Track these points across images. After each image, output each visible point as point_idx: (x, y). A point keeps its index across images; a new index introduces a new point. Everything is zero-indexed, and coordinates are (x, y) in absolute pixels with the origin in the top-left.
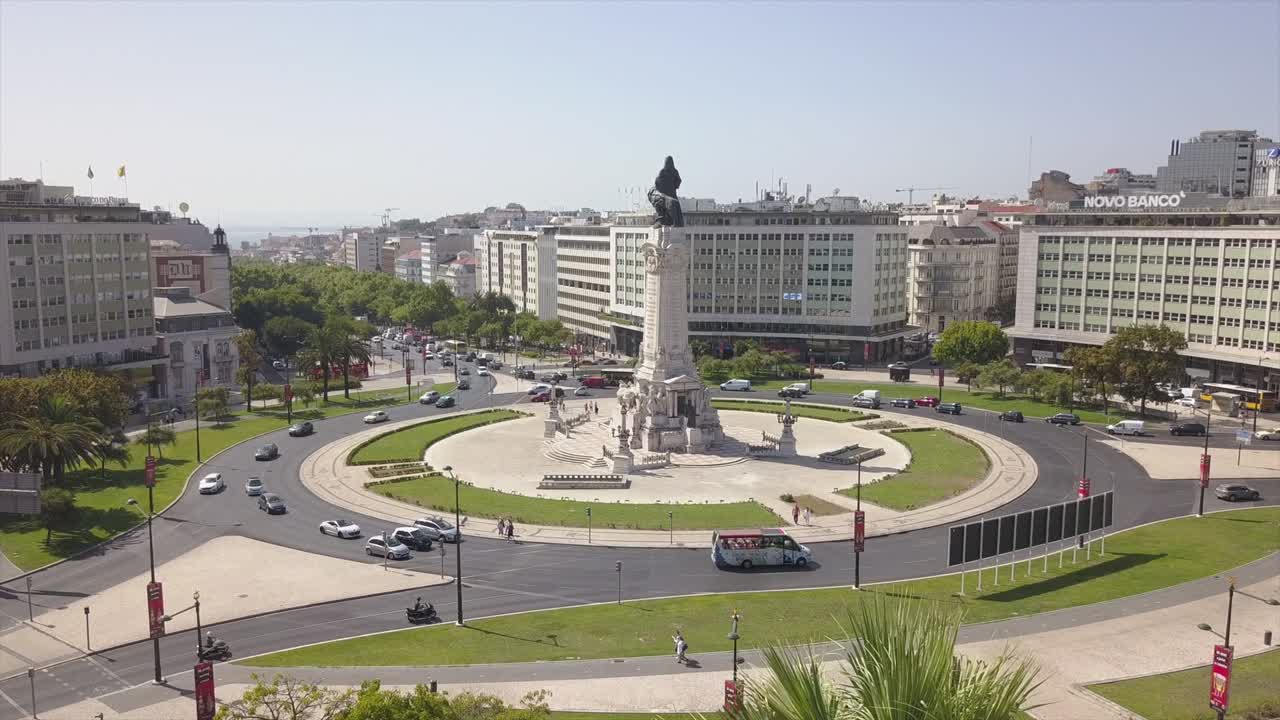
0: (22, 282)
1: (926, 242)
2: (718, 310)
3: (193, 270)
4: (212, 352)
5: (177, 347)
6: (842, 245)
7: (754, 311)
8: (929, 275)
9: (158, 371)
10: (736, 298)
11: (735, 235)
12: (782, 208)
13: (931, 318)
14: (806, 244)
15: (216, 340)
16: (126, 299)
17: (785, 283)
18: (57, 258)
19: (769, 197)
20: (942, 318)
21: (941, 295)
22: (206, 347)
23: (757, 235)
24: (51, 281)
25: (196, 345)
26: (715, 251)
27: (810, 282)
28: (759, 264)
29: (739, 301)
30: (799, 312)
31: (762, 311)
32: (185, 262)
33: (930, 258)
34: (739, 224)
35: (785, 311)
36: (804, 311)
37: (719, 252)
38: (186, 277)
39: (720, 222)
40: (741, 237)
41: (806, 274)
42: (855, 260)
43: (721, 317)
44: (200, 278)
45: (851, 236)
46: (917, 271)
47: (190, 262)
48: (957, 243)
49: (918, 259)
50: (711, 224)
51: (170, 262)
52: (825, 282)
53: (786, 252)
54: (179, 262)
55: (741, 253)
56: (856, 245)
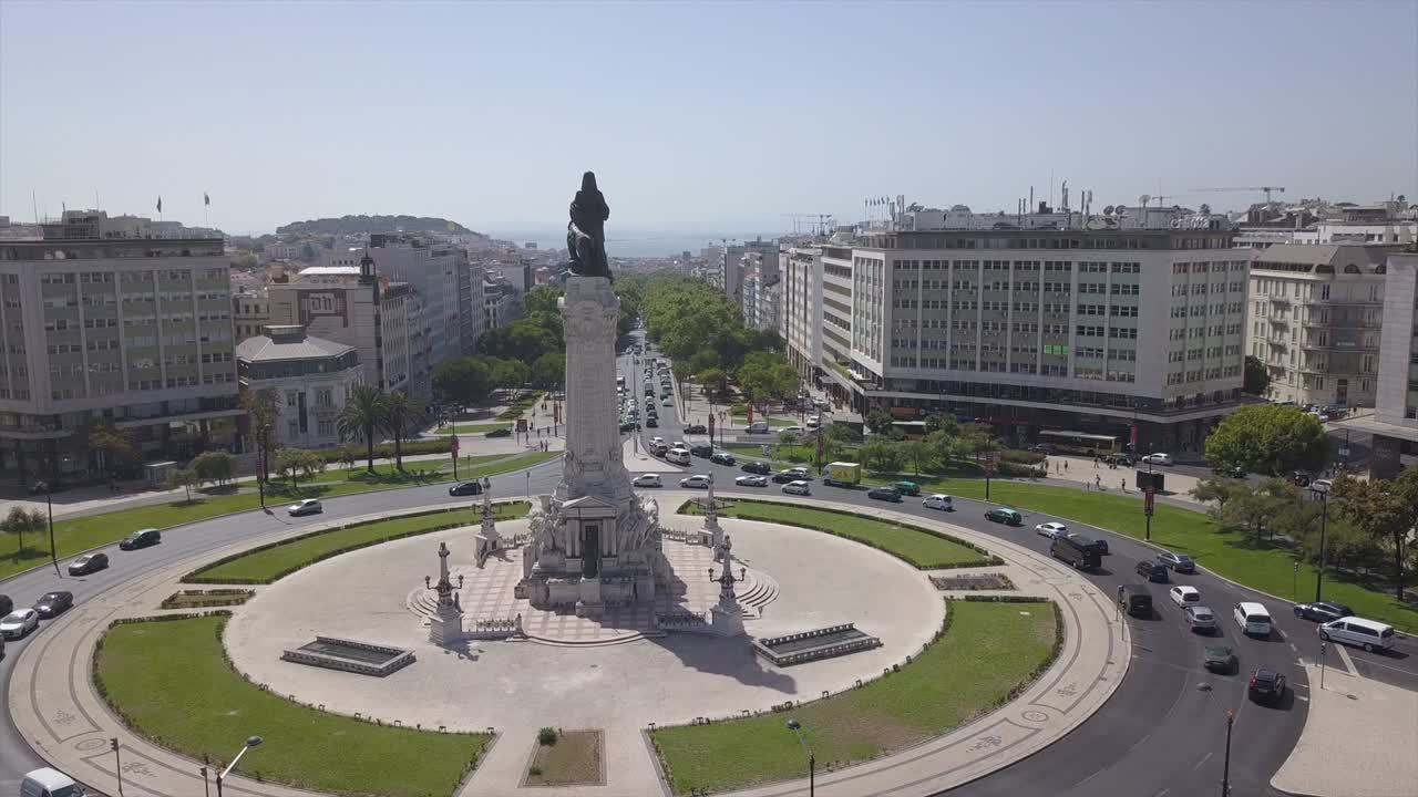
0: (62, 326)
1: (1321, 269)
2: (954, 365)
3: (336, 305)
4: (310, 401)
5: (268, 395)
6: (1124, 279)
7: (1003, 369)
8: (1324, 319)
9: (241, 422)
10: (979, 348)
11: (977, 262)
12: (1055, 223)
13: (1325, 382)
14: (1075, 277)
15: (315, 388)
16: (199, 343)
17: (1046, 330)
18: (108, 298)
19: (1043, 208)
20: (1343, 382)
21: (1341, 348)
22: (302, 395)
23: (1008, 263)
24: (100, 324)
25: (290, 394)
26: (950, 285)
27: (1081, 330)
28: (1010, 302)
29: (982, 354)
30: (1064, 373)
31: (1014, 369)
32: (328, 295)
33: (1326, 294)
34: (987, 246)
35: (1045, 371)
36: (1071, 371)
37: (956, 286)
38: (328, 311)
39: (961, 245)
40: (987, 265)
41: (1074, 319)
42: (1142, 301)
43: (959, 375)
44: (343, 313)
45: (1136, 265)
46: (1307, 311)
47: (331, 296)
48: (1371, 271)
49: (1308, 295)
50: (949, 247)
51: (312, 295)
52: (1101, 331)
53: (1047, 287)
54: (321, 295)
55: (987, 287)
56: (1143, 280)
